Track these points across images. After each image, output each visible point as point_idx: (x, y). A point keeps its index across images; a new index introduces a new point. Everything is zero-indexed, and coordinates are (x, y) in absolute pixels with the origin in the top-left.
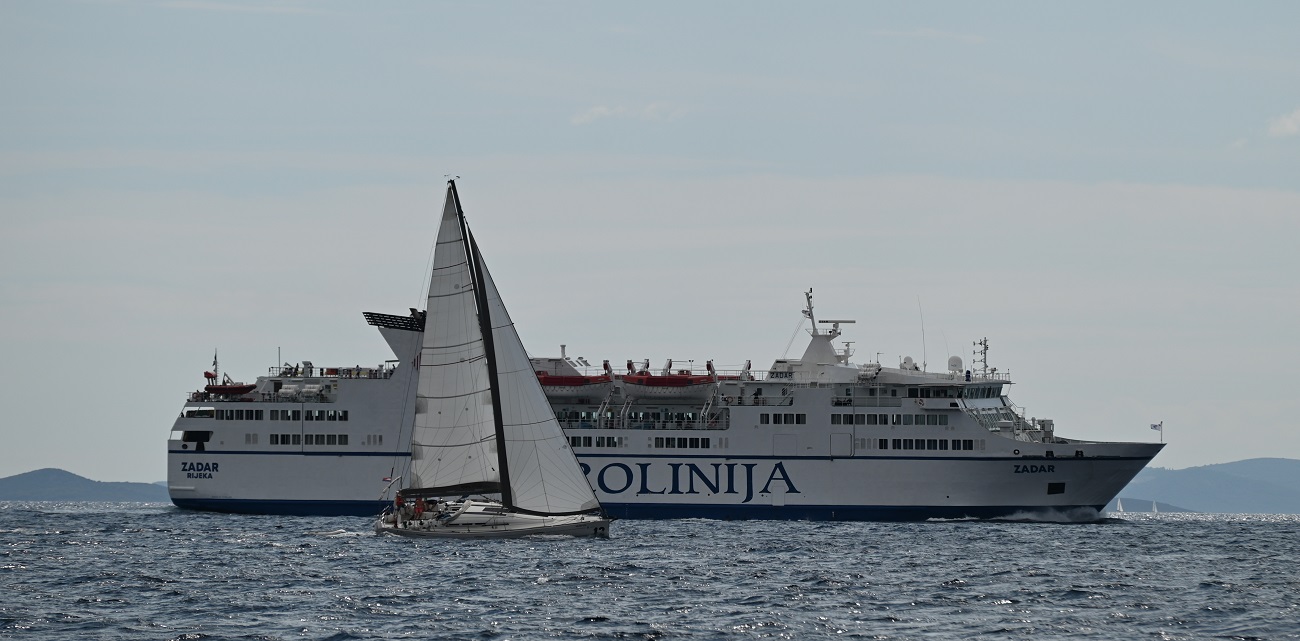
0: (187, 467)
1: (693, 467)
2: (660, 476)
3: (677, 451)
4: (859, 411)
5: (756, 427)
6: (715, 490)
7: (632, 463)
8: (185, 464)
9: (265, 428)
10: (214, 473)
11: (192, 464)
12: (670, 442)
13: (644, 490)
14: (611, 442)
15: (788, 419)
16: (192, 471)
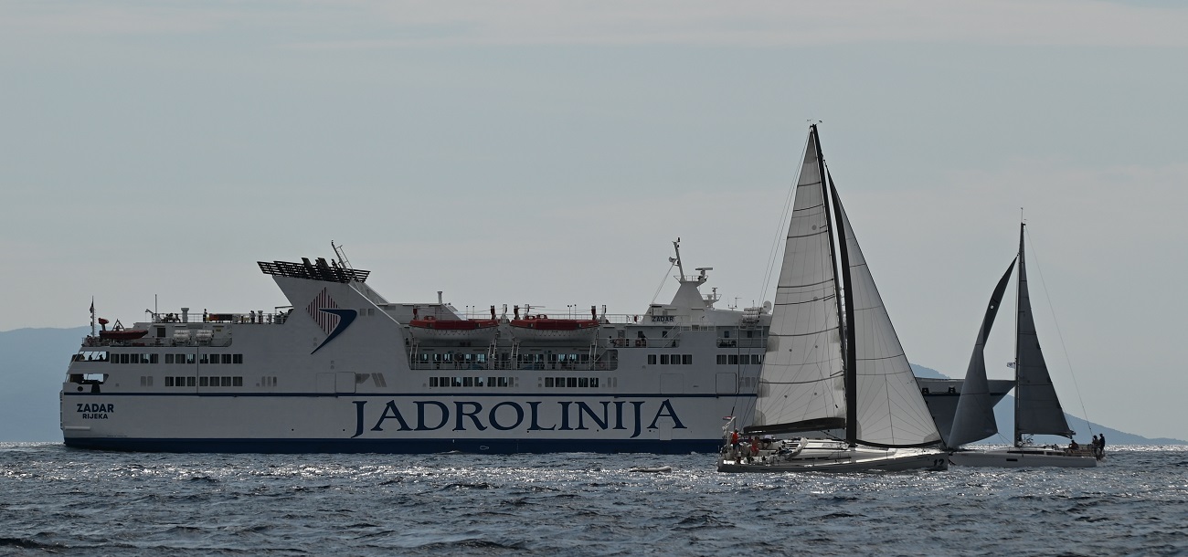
0: (83, 408)
1: (582, 405)
2: (550, 414)
3: (566, 390)
4: (744, 352)
5: (644, 367)
6: (604, 426)
7: (522, 402)
8: (81, 405)
9: (162, 370)
10: (108, 414)
11: (87, 405)
12: (559, 382)
13: (534, 426)
14: (501, 382)
15: (675, 359)
16: (87, 412)
